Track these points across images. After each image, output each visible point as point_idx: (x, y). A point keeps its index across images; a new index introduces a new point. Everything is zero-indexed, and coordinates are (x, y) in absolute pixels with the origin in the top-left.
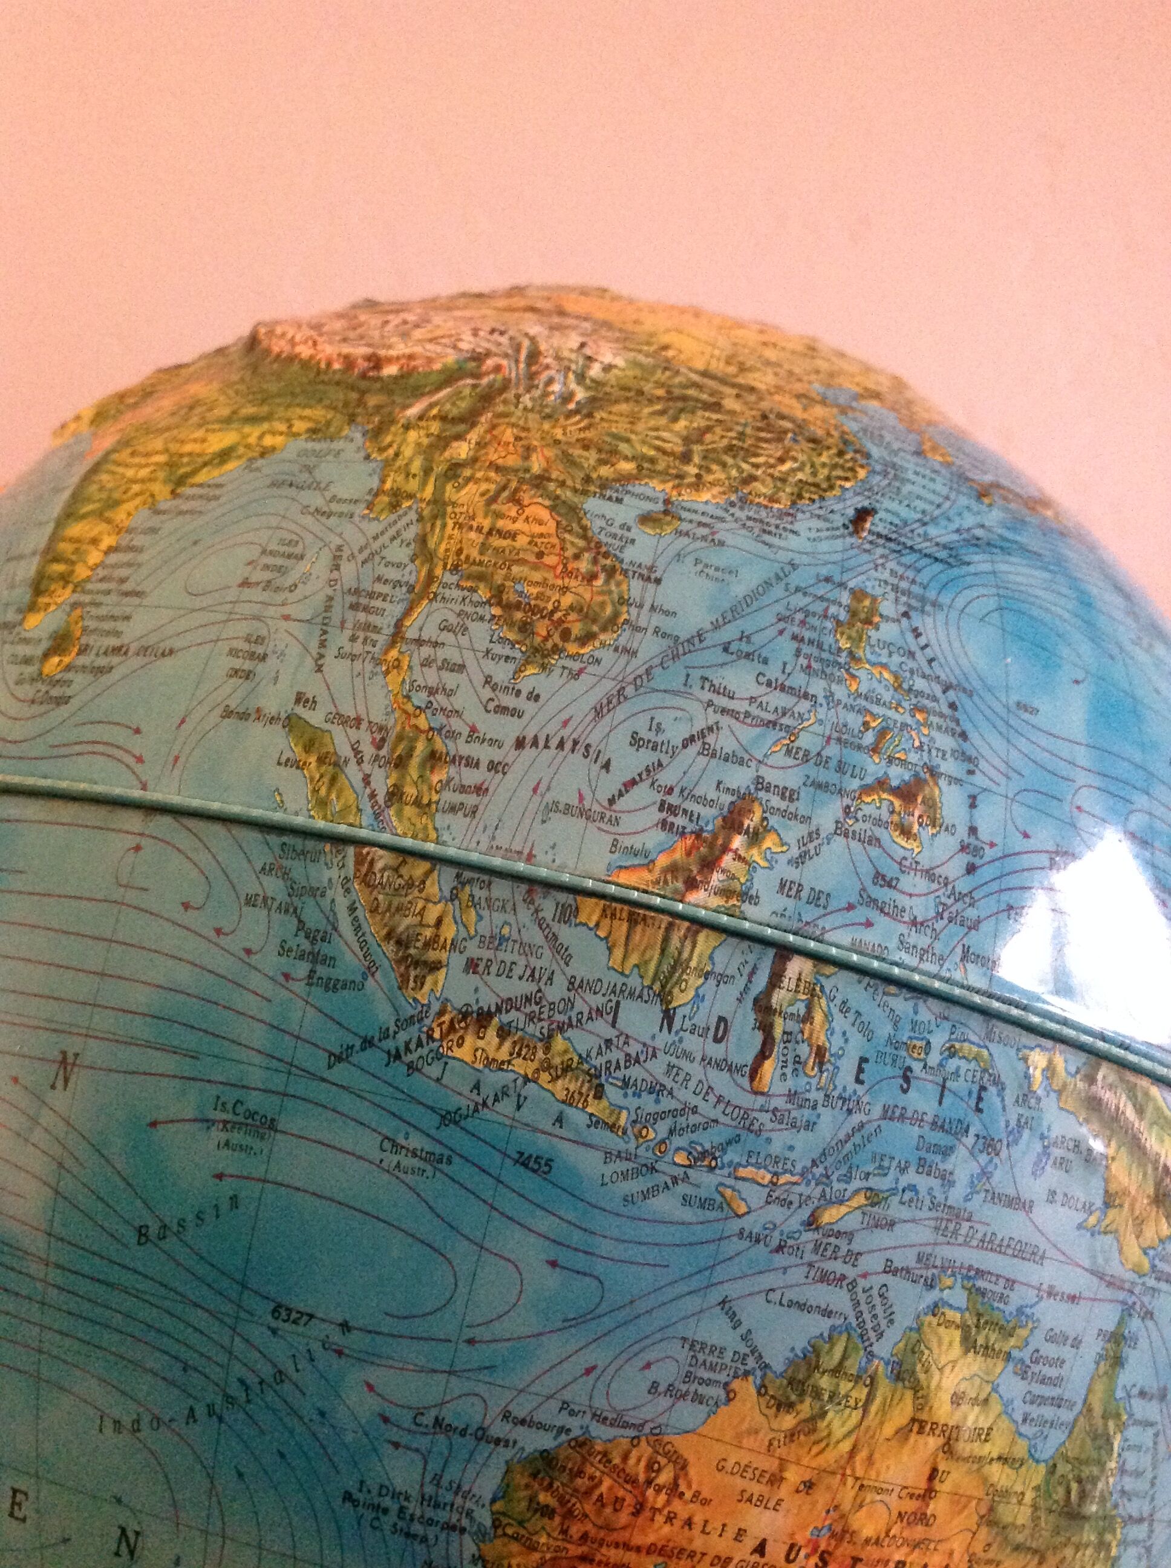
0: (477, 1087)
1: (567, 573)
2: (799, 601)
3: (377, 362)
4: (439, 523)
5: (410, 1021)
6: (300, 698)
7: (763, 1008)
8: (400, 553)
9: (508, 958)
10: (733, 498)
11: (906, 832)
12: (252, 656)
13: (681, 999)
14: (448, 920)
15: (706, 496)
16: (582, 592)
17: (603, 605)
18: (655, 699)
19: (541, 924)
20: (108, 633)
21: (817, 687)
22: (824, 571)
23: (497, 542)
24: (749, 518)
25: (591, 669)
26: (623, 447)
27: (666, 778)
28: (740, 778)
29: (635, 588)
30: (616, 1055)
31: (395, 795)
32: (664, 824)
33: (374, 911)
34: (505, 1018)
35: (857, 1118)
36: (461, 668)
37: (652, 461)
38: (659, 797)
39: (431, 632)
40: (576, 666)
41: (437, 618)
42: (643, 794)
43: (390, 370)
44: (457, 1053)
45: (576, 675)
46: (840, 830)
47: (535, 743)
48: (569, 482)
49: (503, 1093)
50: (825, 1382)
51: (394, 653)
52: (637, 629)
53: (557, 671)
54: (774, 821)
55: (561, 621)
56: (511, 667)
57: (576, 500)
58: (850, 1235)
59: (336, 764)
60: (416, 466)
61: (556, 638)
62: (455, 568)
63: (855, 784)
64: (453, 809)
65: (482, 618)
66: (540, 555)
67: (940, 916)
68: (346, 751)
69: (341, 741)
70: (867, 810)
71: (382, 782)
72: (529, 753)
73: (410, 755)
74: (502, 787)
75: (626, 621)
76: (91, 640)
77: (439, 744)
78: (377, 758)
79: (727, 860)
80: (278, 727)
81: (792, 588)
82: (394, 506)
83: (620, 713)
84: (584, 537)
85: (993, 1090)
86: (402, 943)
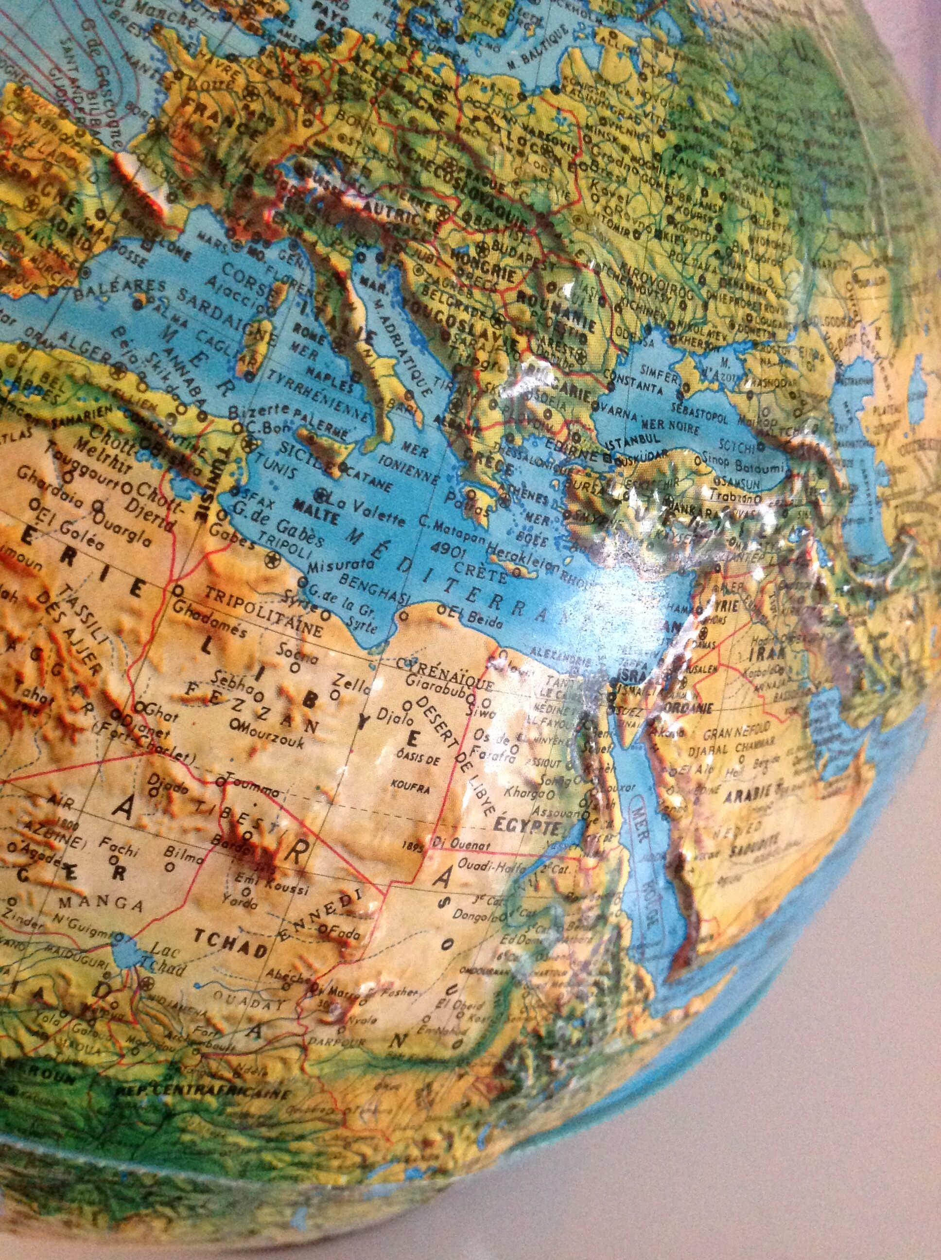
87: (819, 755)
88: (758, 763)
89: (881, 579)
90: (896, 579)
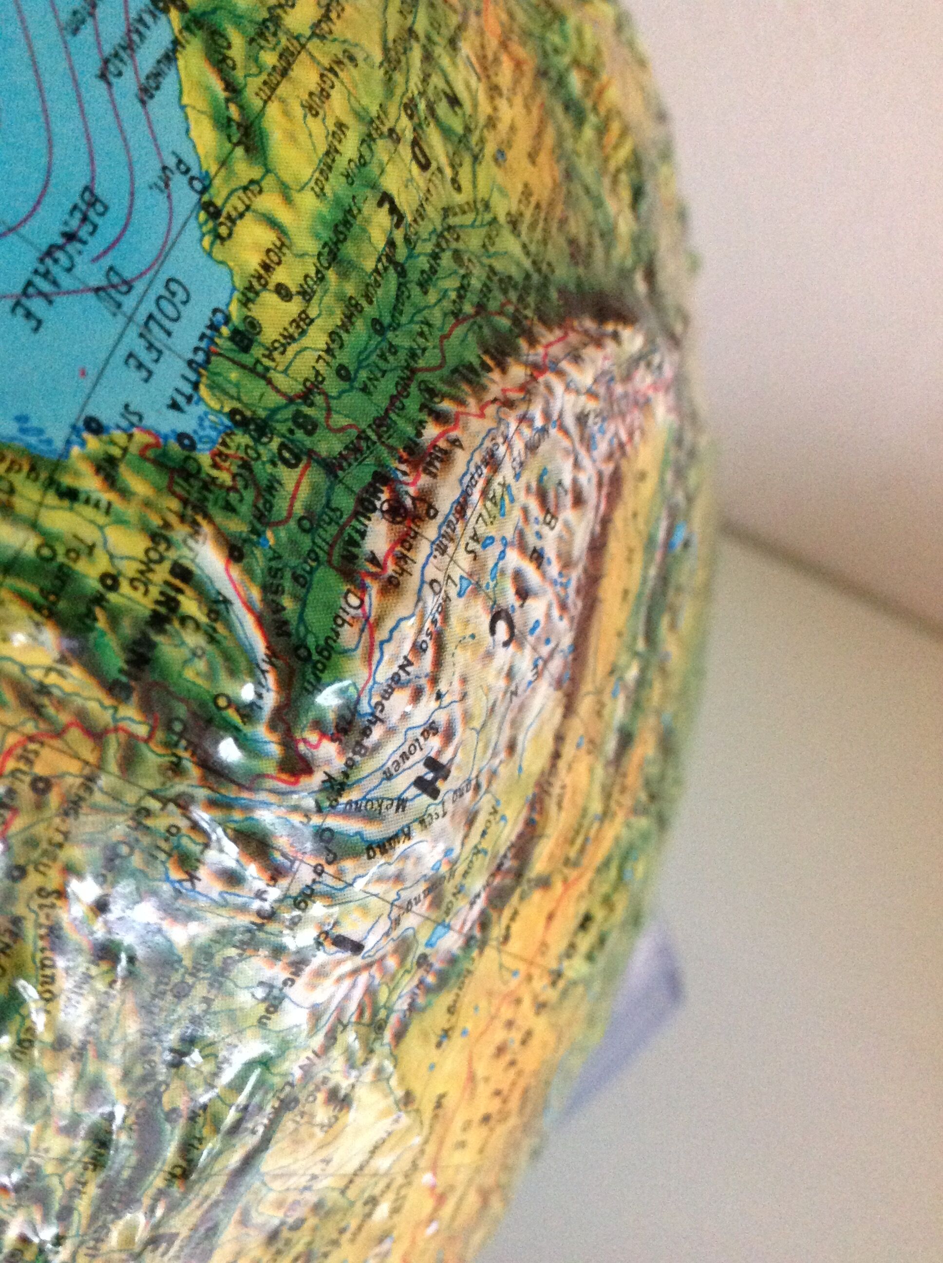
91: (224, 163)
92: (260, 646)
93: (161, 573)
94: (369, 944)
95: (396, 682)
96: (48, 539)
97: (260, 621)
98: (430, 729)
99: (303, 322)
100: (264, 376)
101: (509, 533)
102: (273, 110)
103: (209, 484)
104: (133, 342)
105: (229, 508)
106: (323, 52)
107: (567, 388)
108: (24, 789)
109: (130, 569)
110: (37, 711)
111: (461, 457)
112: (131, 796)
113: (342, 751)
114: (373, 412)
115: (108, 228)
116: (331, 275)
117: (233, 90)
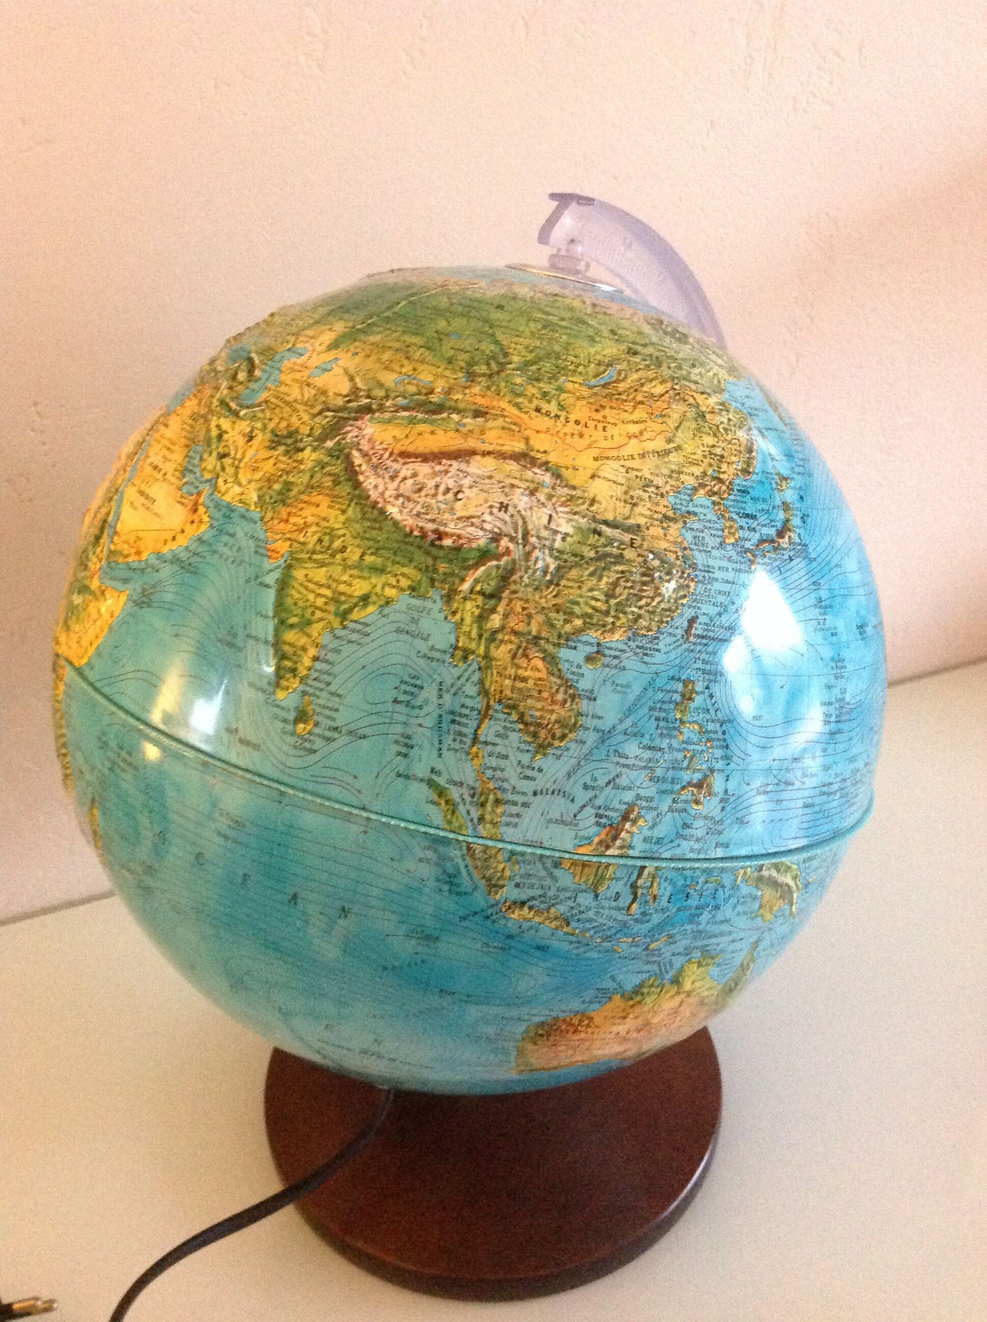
0: (520, 927)
1: (553, 702)
2: (660, 695)
3: (440, 535)
4: (489, 672)
5: (493, 906)
6: (433, 771)
7: (634, 887)
8: (472, 690)
9: (533, 881)
10: (630, 635)
11: (697, 802)
12: (406, 745)
13: (601, 889)
14: (507, 869)
15: (616, 636)
16: (561, 712)
17: (570, 716)
18: (593, 765)
19: (546, 869)
20: (328, 717)
21: (665, 743)
22: (671, 673)
23: (520, 685)
24: (638, 647)
25: (565, 753)
26: (577, 610)
27: (598, 802)
28: (629, 796)
29: (584, 705)
30: (574, 912)
31: (481, 819)
32: (598, 824)
33: (476, 868)
34: (531, 903)
35: (668, 914)
36: (506, 757)
37: (590, 616)
38: (596, 811)
39: (490, 739)
40: (559, 752)
41: (492, 731)
42: (589, 811)
43: (447, 542)
44: (512, 916)
45: (558, 757)
46: (671, 810)
47: (541, 793)
48: (551, 640)
49: (531, 928)
50: (646, 990)
51: (475, 749)
52: (587, 729)
53: (550, 756)
54: (643, 812)
55: (551, 729)
56: (529, 755)
57: (554, 651)
58: (660, 949)
59: (454, 805)
60: (474, 634)
61: (549, 739)
62: (500, 701)
63: (678, 787)
64: (508, 824)
65: (514, 730)
66: (540, 692)
67: (708, 833)
68: (458, 800)
69: (454, 793)
70: (683, 798)
71: (475, 813)
72: (539, 797)
73: (486, 801)
74: (528, 814)
75: (581, 726)
76: (320, 719)
77: (500, 795)
78: (472, 803)
79: (623, 834)
80: (424, 784)
81: (656, 689)
82: (465, 658)
83: (579, 773)
84: (560, 677)
85: (720, 889)
86: (489, 880)
87: (184, 476)
88: (164, 457)
89: (239, 409)
90: (245, 415)
91: (374, 603)
92: (482, 569)
93: (473, 596)
94: (550, 513)
95: (482, 529)
96: (473, 622)
97: (477, 570)
98: (491, 513)
99: (403, 575)
100: (420, 581)
101: (433, 501)
102: (356, 594)
103: (450, 590)
104: (424, 614)
105: (454, 584)
106: (334, 585)
107: (386, 489)
108: (525, 612)
109: (474, 604)
110: (509, 614)
111: (421, 524)
112: (523, 589)
113: (502, 539)
114: (417, 550)
115: (403, 626)
116: (389, 569)
117: (356, 605)
